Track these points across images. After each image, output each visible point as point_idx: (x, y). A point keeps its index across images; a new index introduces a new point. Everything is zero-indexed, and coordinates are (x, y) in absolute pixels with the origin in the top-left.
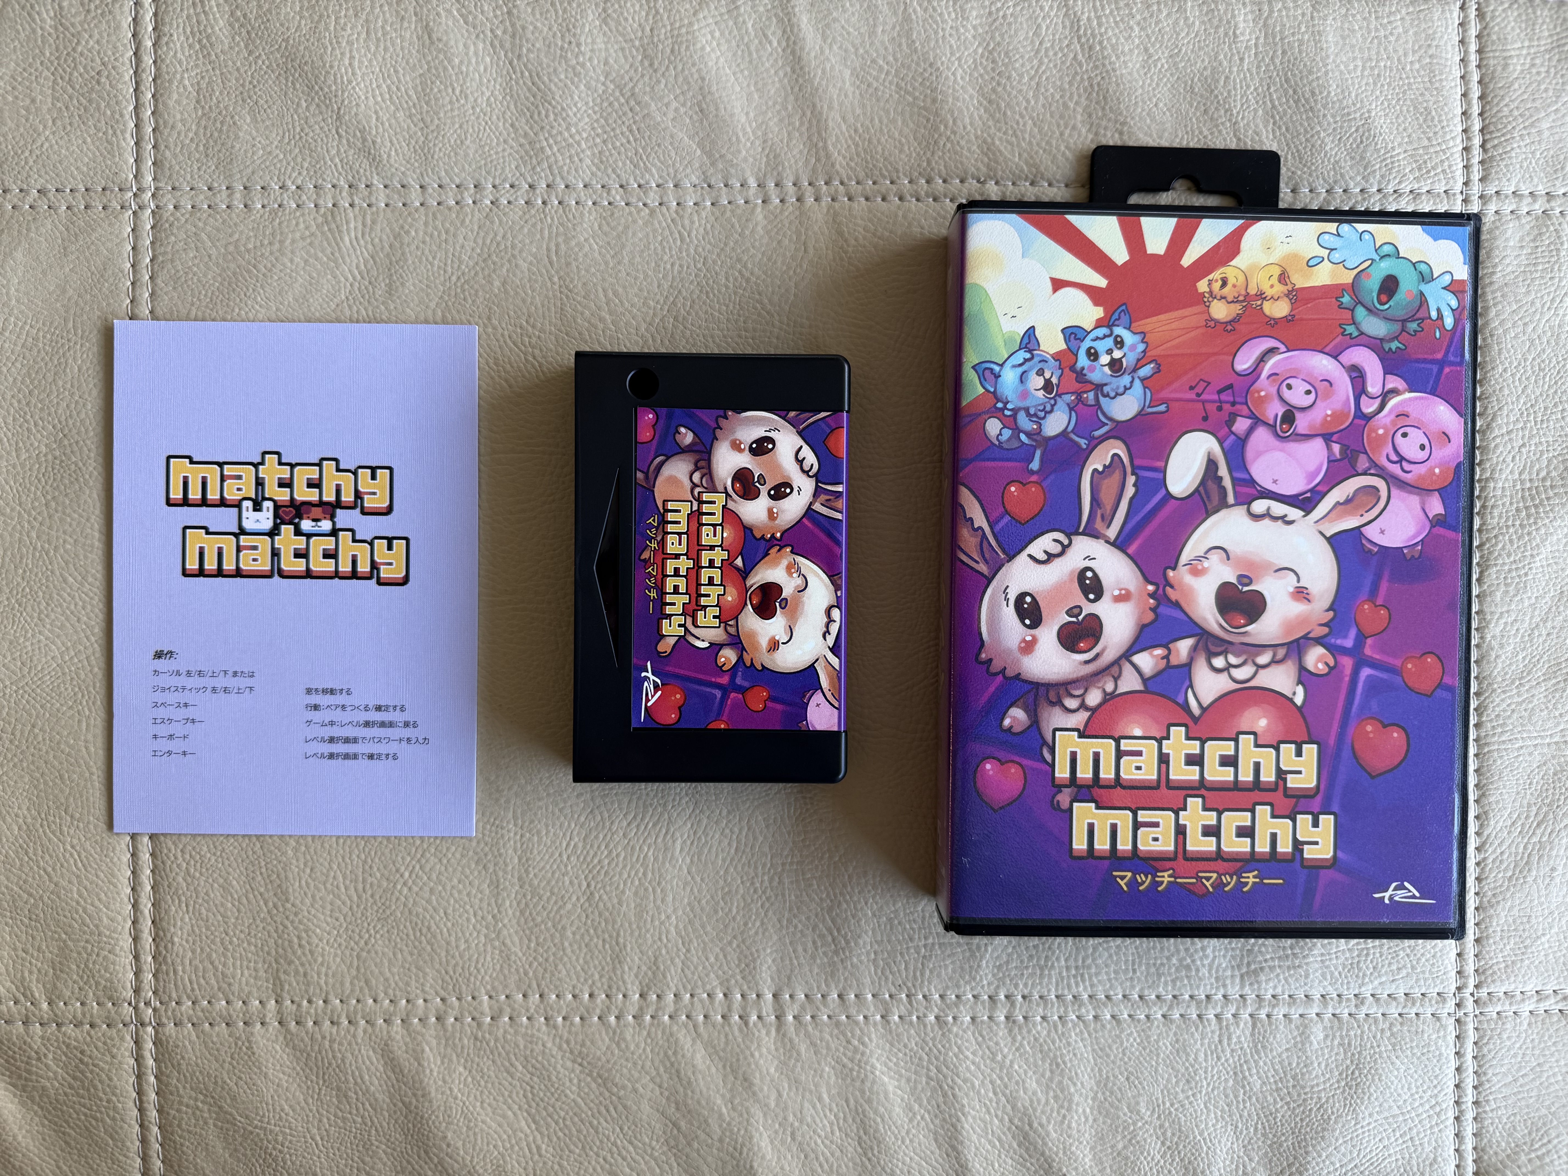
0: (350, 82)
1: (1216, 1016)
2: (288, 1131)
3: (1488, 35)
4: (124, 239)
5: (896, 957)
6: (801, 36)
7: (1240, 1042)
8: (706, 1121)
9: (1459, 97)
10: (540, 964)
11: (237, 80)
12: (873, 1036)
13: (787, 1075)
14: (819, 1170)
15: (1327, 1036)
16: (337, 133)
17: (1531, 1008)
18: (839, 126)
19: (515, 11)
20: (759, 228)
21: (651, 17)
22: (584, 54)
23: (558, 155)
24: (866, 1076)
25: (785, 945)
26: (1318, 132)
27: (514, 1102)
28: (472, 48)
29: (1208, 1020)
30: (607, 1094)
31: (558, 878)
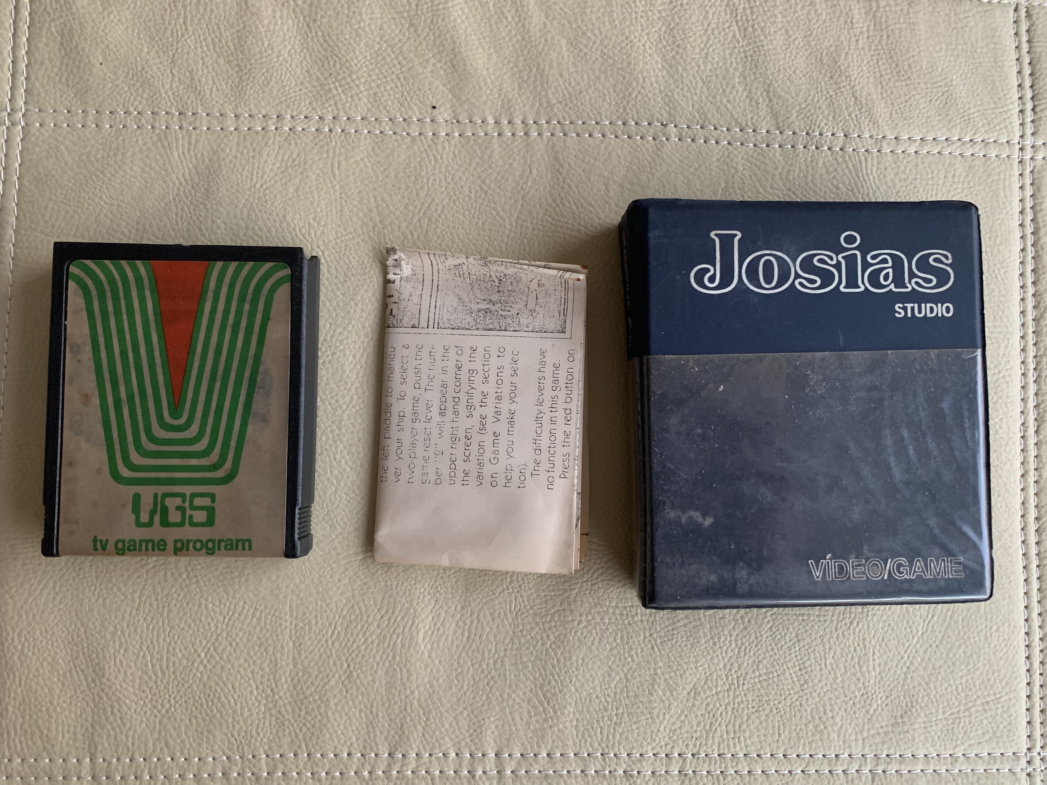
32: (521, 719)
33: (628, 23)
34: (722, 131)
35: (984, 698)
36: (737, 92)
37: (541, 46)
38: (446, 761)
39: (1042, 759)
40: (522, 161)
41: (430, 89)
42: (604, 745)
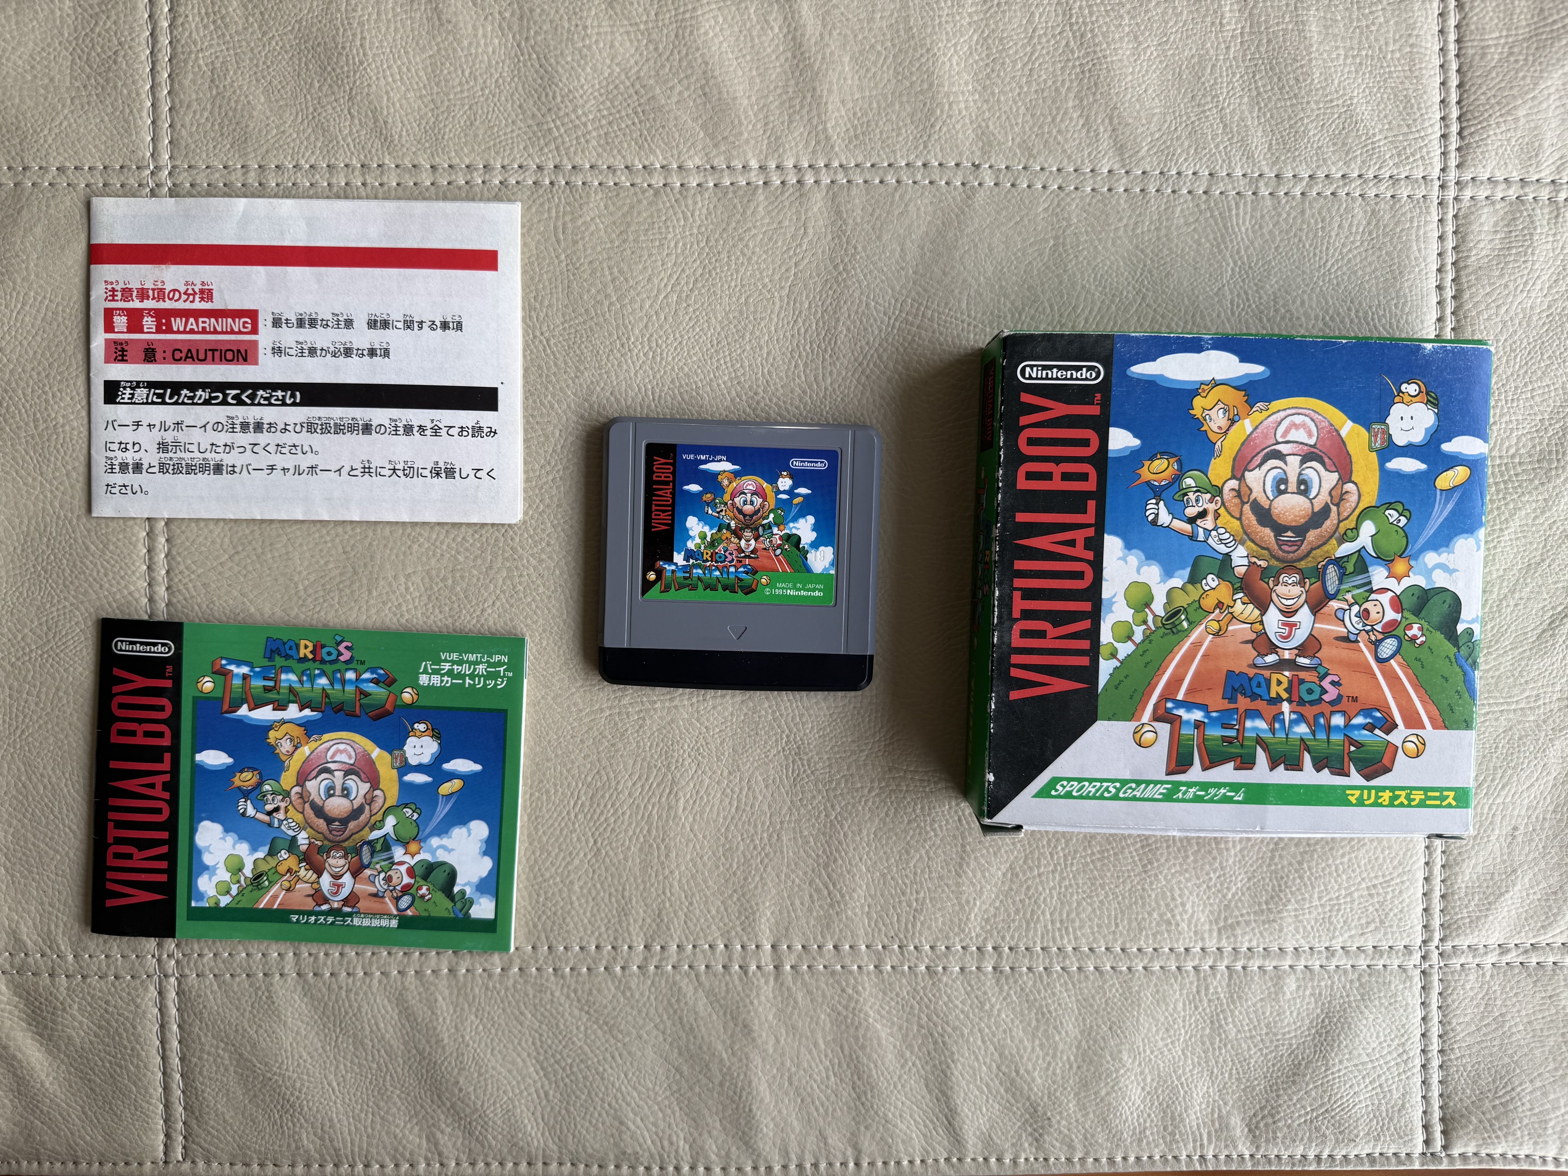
0: (361, 63)
1: (1194, 968)
2: (305, 1077)
3: (1467, 25)
5: (889, 910)
6: (802, 22)
7: (1217, 993)
8: (707, 1066)
9: (1438, 85)
10: (548, 918)
11: (251, 59)
12: (867, 985)
13: (785, 1023)
14: (815, 1114)
15: (1299, 987)
16: (350, 113)
17: (1494, 960)
18: (838, 110)
20: (760, 209)
22: (590, 37)
23: (565, 136)
24: (860, 1023)
25: (783, 898)
26: (1302, 119)
27: (523, 1049)
28: (481, 30)
29: (1186, 971)
30: (613, 1041)
31: (566, 835)
32: (802, 904)
33: (929, 30)
34: (1051, 172)
35: (1370, 880)
36: (1071, 119)
37: (817, 64)
38: (713, 954)
39: (1440, 954)
40: (795, 217)
41: (675, 126)
42: (902, 936)
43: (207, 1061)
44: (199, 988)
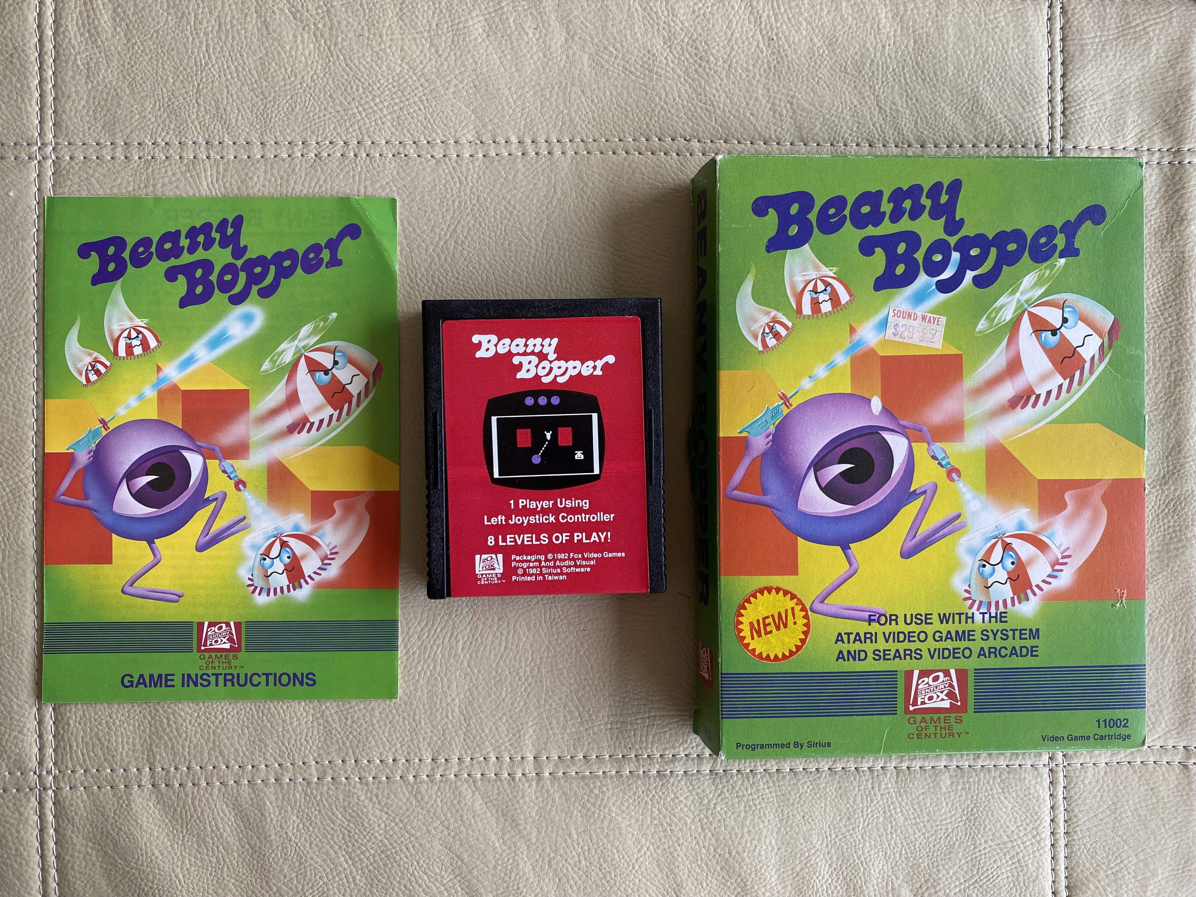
0: (207, 64)
3: (1069, 27)
4: (31, 183)
5: (626, 726)
6: (550, 29)
7: (887, 788)
8: (483, 853)
9: (1046, 75)
10: (355, 737)
12: (610, 786)
13: (545, 818)
14: (570, 891)
15: (952, 783)
16: (197, 102)
17: (1107, 760)
18: (579, 98)
19: (333, 10)
20: (520, 174)
21: (436, 15)
22: (385, 43)
23: (366, 119)
24: (605, 817)
25: (542, 719)
27: (335, 843)
28: (299, 38)
30: (407, 835)
43: (78, 857)
44: (72, 799)
